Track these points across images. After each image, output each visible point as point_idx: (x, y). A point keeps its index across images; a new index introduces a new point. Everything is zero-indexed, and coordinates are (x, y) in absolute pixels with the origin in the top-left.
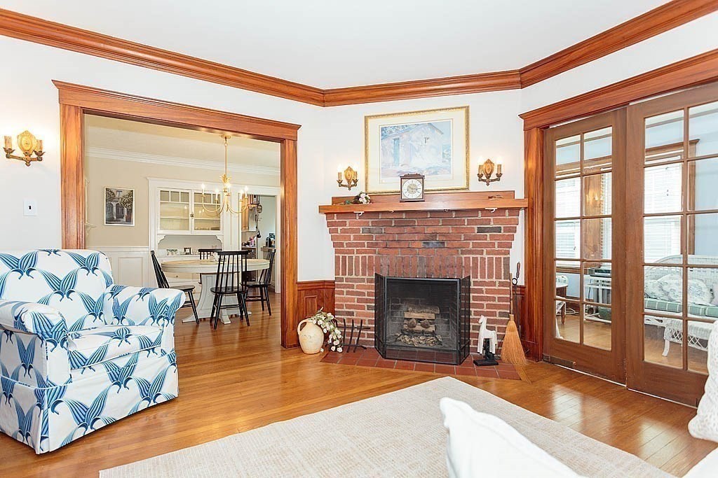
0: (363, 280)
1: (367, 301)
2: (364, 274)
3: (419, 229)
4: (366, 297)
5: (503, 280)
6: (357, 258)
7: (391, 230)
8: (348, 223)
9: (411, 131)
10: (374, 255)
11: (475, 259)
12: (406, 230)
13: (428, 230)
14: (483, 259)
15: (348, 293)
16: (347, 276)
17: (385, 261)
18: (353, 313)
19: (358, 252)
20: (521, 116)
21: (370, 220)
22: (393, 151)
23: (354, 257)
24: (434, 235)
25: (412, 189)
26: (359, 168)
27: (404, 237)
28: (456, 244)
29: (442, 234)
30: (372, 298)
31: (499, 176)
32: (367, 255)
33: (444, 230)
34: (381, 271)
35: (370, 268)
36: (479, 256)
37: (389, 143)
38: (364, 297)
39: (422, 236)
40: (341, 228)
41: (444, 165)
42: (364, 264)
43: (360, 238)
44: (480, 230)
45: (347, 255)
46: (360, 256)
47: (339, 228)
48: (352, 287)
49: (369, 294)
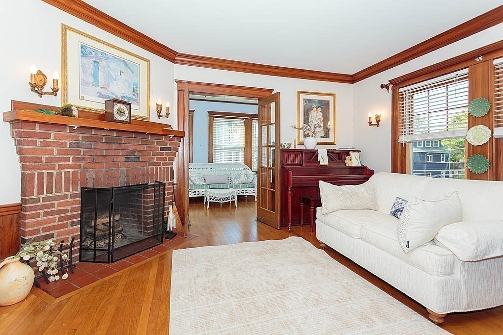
0: (66, 197)
1: (71, 217)
2: (67, 190)
3: (124, 146)
4: (70, 213)
5: (170, 182)
6: (59, 174)
7: (100, 146)
8: (52, 136)
9: (109, 60)
10: (79, 170)
11: (156, 169)
12: (114, 146)
13: (130, 148)
14: (160, 168)
15: (46, 214)
16: (45, 195)
17: (90, 174)
18: (53, 234)
19: (60, 167)
20: (177, 81)
21: (81, 135)
22: (93, 72)
23: (55, 173)
24: (134, 151)
25: (121, 113)
27: (110, 152)
28: (147, 158)
29: (139, 151)
30: (76, 213)
31: (168, 114)
32: (71, 170)
33: (140, 148)
34: (86, 184)
35: (75, 183)
36: (158, 167)
38: (67, 214)
39: (125, 152)
40: (42, 140)
41: (134, 97)
42: (67, 181)
43: (66, 152)
44: (162, 149)
45: (45, 172)
46: (63, 171)
47: (39, 141)
48: (52, 206)
49: (73, 210)
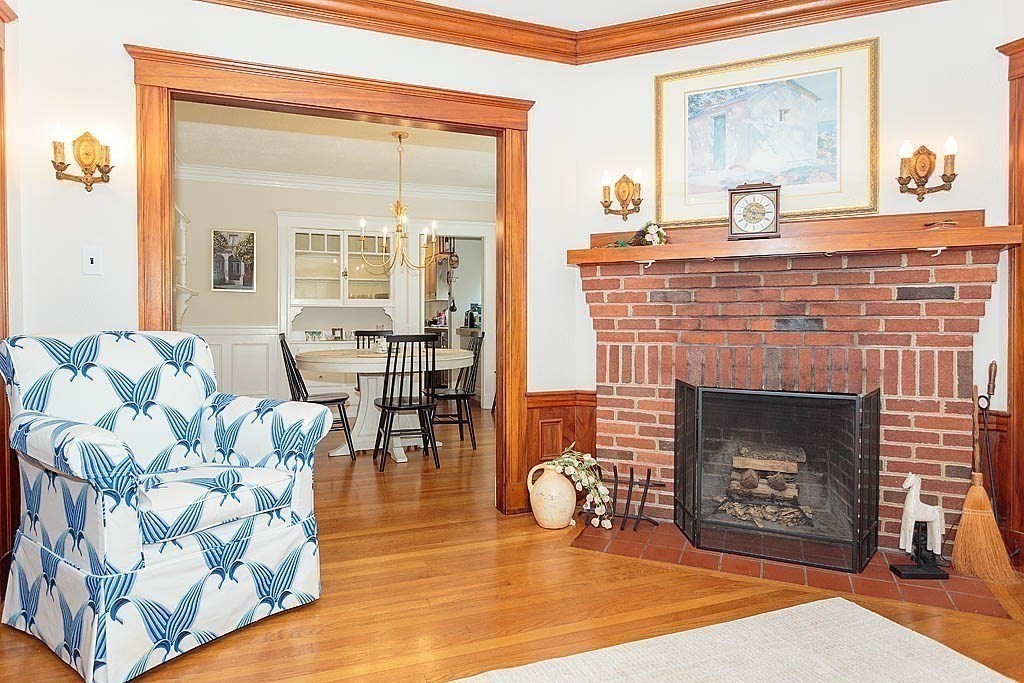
0: (651, 392)
1: (658, 432)
2: (653, 381)
3: (766, 293)
4: (657, 425)
5: (956, 399)
6: (640, 350)
7: (708, 296)
8: (622, 283)
9: (749, 100)
10: (674, 345)
11: (891, 356)
12: (741, 294)
13: (787, 296)
14: (909, 355)
15: (622, 416)
16: (620, 383)
17: (696, 356)
18: (631, 454)
19: (642, 338)
20: (1003, 49)
21: (667, 278)
22: (712, 141)
23: (634, 348)
24: (799, 306)
25: (754, 213)
26: (643, 176)
27: (738, 309)
28: (848, 323)
29: (816, 303)
30: (668, 426)
31: (949, 180)
32: (660, 345)
33: (822, 294)
34: (687, 375)
35: (666, 370)
36: (900, 349)
37: (705, 125)
38: (653, 425)
39: (774, 308)
40: (609, 292)
41: (822, 162)
42: (653, 362)
43: (646, 311)
44: (903, 294)
45: (620, 344)
46: (646, 345)
47: (606, 293)
48: (630, 404)
49: (663, 419)
